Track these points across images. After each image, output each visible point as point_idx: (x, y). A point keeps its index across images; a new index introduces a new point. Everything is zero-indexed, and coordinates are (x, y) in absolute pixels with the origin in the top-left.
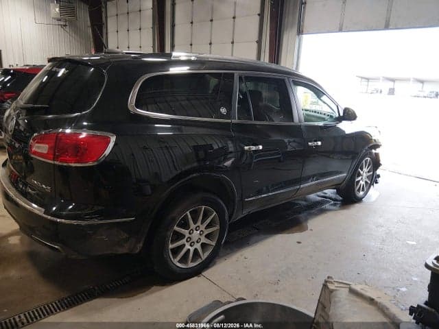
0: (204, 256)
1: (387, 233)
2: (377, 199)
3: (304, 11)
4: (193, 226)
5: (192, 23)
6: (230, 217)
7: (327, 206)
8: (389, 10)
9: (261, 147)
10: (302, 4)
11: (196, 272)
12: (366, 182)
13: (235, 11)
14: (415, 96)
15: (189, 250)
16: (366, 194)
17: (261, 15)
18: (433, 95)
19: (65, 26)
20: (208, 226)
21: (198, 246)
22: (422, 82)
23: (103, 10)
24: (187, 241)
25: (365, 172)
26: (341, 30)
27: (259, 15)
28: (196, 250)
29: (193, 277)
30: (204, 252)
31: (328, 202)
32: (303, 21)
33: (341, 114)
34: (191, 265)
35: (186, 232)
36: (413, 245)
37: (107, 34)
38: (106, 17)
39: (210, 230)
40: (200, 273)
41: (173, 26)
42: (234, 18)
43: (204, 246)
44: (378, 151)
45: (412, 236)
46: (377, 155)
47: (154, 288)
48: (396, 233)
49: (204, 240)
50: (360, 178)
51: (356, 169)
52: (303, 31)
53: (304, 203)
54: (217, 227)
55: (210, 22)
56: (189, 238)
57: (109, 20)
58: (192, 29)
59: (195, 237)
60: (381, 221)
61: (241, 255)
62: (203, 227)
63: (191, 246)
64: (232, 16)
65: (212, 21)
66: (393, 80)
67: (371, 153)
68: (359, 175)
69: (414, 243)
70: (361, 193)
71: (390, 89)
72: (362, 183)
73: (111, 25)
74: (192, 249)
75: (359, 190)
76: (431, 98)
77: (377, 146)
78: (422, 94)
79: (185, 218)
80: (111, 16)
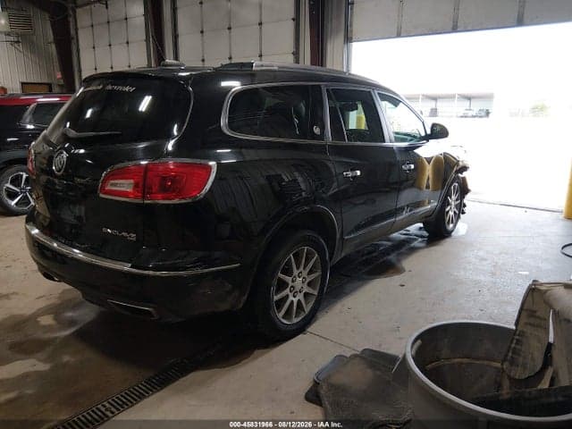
0: (307, 309)
1: (494, 266)
2: (467, 232)
3: (352, 13)
4: (296, 272)
5: (202, 32)
6: (331, 258)
7: (416, 244)
8: (456, 8)
9: (358, 173)
10: (349, 4)
11: (301, 329)
12: (455, 212)
13: (261, 15)
14: (462, 117)
15: (292, 301)
16: (455, 226)
17: (297, 20)
18: (483, 114)
19: (18, 42)
20: (311, 272)
21: (300, 297)
22: (469, 98)
23: (71, 19)
24: (291, 291)
25: (453, 200)
26: (399, 35)
27: (293, 19)
28: (299, 301)
29: (298, 335)
30: (307, 303)
31: (416, 240)
32: (351, 25)
33: (429, 132)
34: (295, 320)
35: (289, 279)
36: (526, 275)
37: (78, 51)
38: (76, 30)
39: (313, 276)
40: (304, 330)
41: (176, 37)
42: (260, 24)
43: (306, 295)
44: (465, 174)
45: (521, 266)
46: (464, 179)
47: (257, 352)
48: (503, 264)
49: (306, 289)
50: (449, 208)
51: (446, 197)
52: (351, 38)
53: (389, 243)
54: (318, 273)
55: (227, 31)
56: (292, 287)
57: (80, 32)
58: (202, 40)
59: (298, 285)
60: (481, 253)
61: (343, 306)
62: (305, 274)
63: (294, 297)
64: (258, 21)
65: (230, 28)
66: (435, 99)
67: (458, 177)
68: (449, 204)
69: (527, 273)
70: (451, 226)
71: (432, 109)
72: (451, 213)
73: (84, 39)
74: (295, 300)
75: (448, 223)
76: (481, 117)
77: (464, 168)
78: (470, 113)
79: (289, 263)
80: (82, 28)
